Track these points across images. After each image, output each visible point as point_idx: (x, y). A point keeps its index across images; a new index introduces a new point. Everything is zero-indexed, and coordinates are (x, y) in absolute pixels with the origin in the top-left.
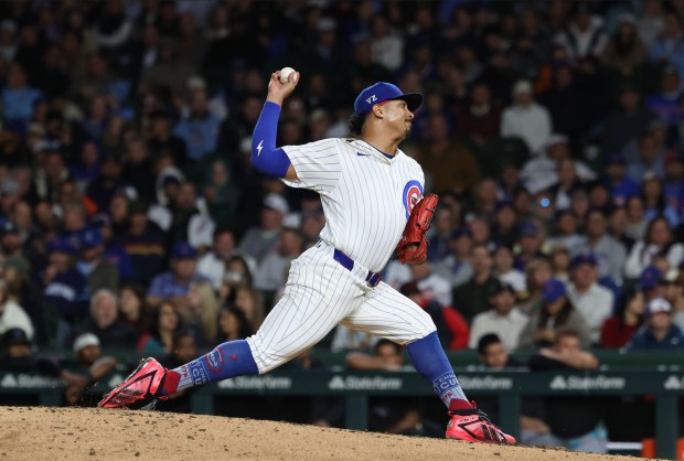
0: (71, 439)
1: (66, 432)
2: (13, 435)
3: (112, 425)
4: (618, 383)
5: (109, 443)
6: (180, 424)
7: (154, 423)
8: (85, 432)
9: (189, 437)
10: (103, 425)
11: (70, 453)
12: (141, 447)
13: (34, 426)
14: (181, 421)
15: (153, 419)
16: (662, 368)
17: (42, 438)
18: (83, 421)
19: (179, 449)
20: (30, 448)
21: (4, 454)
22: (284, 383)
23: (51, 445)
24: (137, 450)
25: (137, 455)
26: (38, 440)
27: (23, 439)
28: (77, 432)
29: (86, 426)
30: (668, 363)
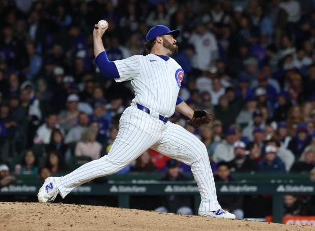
0: (37, 218)
1: (34, 215)
2: (8, 216)
3: (56, 211)
4: (254, 189)
5: (56, 220)
6: (90, 211)
7: (77, 210)
8: (43, 215)
9: (95, 217)
10: (52, 211)
11: (38, 225)
12: (72, 222)
13: (18, 211)
14: (89, 209)
15: (75, 208)
16: (273, 181)
17: (23, 218)
18: (42, 209)
19: (91, 223)
20: (18, 223)
21: (5, 226)
22: (88, 189)
23: (27, 221)
24: (71, 223)
25: (71, 226)
26: (21, 219)
27: (14, 218)
28: (39, 214)
29: (43, 212)
30: (276, 179)
